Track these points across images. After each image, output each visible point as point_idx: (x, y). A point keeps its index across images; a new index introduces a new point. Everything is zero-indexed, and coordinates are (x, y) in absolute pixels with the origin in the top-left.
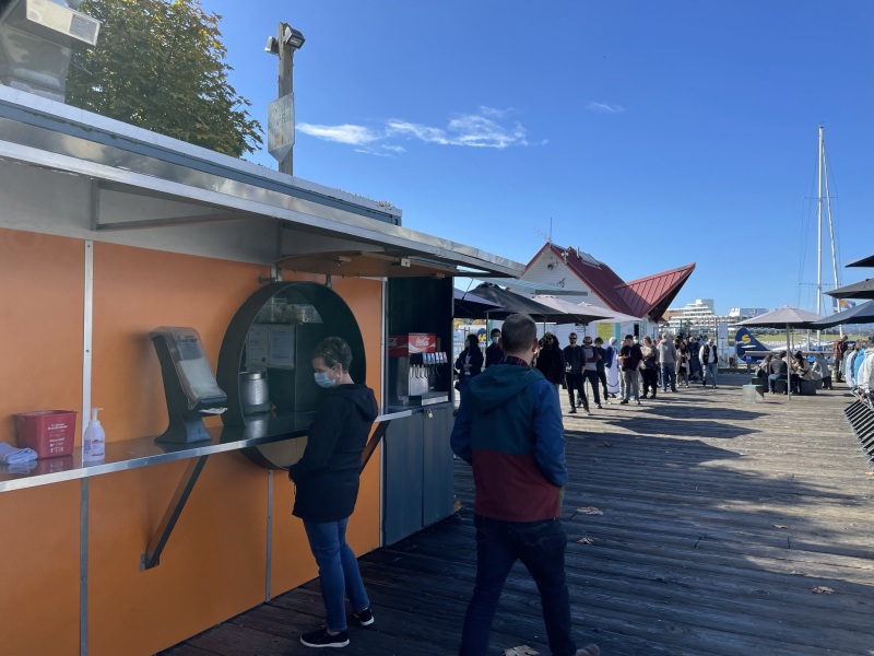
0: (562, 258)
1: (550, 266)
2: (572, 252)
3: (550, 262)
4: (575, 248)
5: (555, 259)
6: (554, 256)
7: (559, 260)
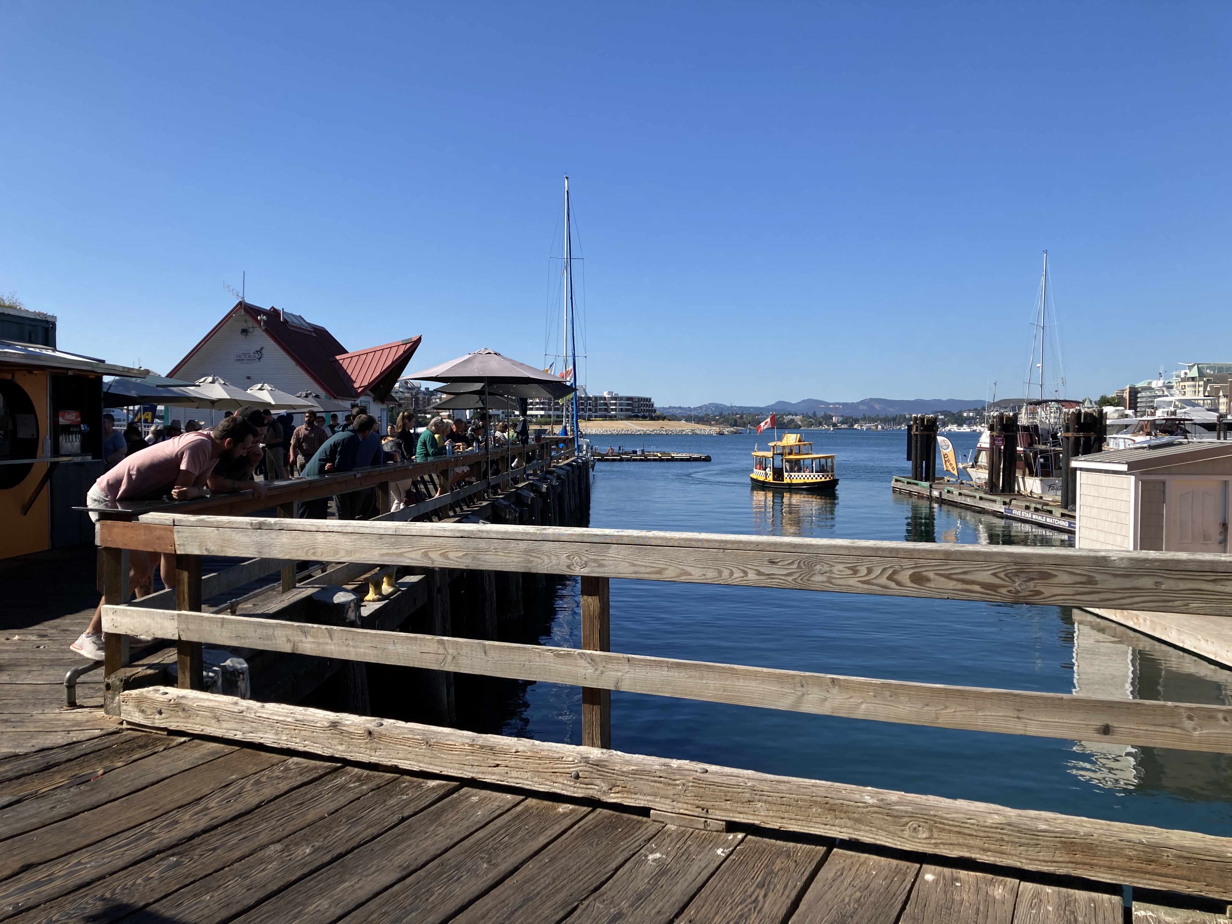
0: (259, 322)
1: (245, 331)
2: (274, 313)
3: (244, 326)
4: (278, 307)
5: (251, 323)
6: (249, 318)
7: (255, 325)
